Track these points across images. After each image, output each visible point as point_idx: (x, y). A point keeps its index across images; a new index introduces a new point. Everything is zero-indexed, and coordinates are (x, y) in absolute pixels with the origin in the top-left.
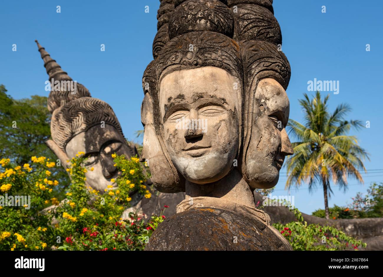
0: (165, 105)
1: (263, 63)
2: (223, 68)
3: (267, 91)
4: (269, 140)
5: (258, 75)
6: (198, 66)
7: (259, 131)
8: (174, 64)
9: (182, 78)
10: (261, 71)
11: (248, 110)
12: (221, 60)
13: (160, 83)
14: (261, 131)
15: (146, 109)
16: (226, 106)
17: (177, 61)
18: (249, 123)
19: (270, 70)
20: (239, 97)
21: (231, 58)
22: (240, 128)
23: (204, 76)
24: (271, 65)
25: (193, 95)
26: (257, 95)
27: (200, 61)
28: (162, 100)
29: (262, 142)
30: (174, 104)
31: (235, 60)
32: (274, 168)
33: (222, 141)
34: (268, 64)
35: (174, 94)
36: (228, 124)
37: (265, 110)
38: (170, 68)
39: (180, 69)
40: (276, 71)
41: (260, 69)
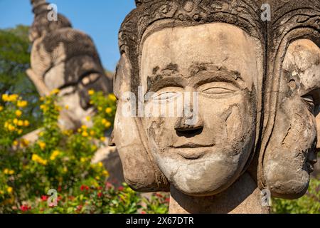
0: (149, 78)
1: (296, 18)
2: (238, 25)
3: (301, 58)
4: (301, 133)
5: (288, 35)
6: (200, 22)
7: (287, 119)
8: (165, 18)
9: (176, 39)
10: (293, 28)
11: (272, 88)
12: (236, 13)
13: (142, 44)
14: (289, 119)
15: (121, 78)
16: (240, 83)
17: (170, 14)
18: (271, 107)
19: (306, 27)
20: (259, 69)
21: (251, 10)
22: (259, 115)
23: (209, 38)
24: (308, 19)
25: (191, 66)
26: (286, 65)
27: (204, 15)
28: (145, 70)
29: (290, 135)
30: (161, 77)
31: (256, 12)
32: (304, 172)
33: (232, 137)
34: (304, 18)
35: (162, 62)
36: (242, 111)
37: (297, 87)
38: (158, 23)
39: (173, 26)
40: (315, 28)
41: (292, 25)
